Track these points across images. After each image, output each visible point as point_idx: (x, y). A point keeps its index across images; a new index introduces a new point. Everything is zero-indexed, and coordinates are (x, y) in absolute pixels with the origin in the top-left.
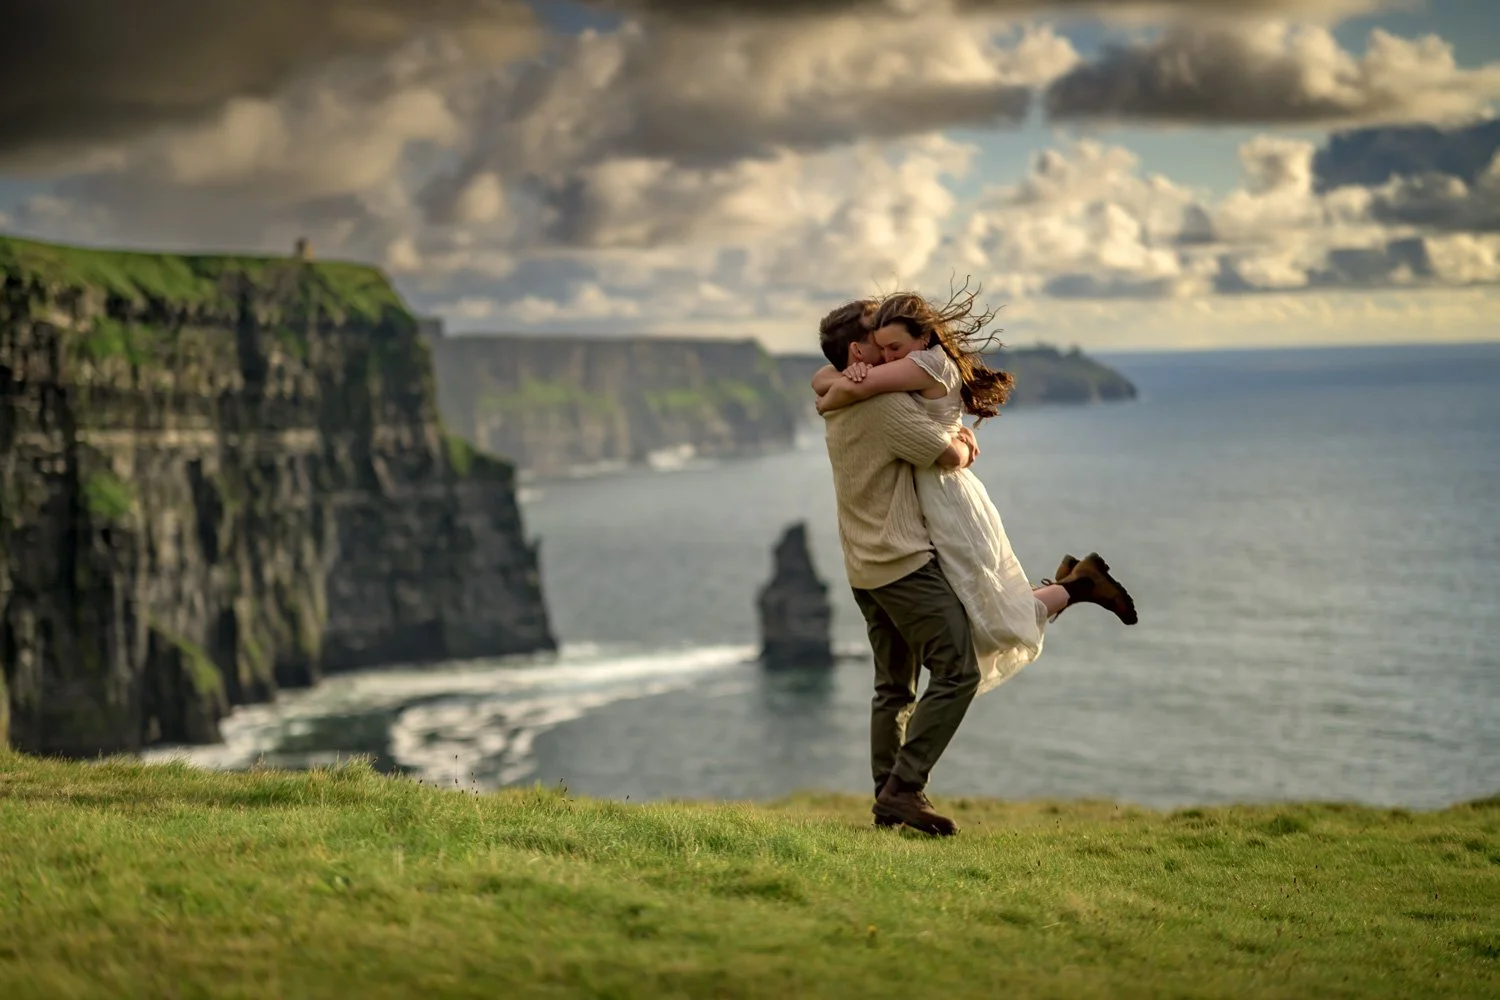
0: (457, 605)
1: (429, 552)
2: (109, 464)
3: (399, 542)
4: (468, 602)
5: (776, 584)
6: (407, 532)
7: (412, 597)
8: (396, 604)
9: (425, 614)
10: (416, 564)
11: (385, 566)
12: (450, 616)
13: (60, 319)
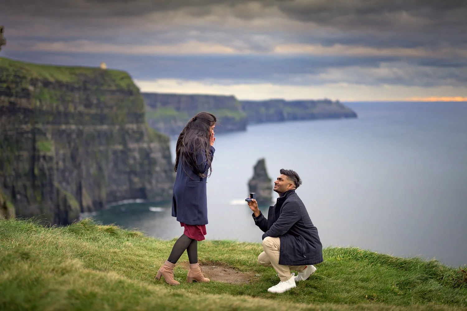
0: (150, 183)
1: (141, 165)
2: (45, 135)
3: (131, 162)
4: (154, 182)
5: (254, 178)
6: (135, 159)
7: (136, 180)
8: (131, 182)
9: (139, 186)
10: (138, 168)
11: (128, 169)
12: (148, 186)
13: (31, 88)
